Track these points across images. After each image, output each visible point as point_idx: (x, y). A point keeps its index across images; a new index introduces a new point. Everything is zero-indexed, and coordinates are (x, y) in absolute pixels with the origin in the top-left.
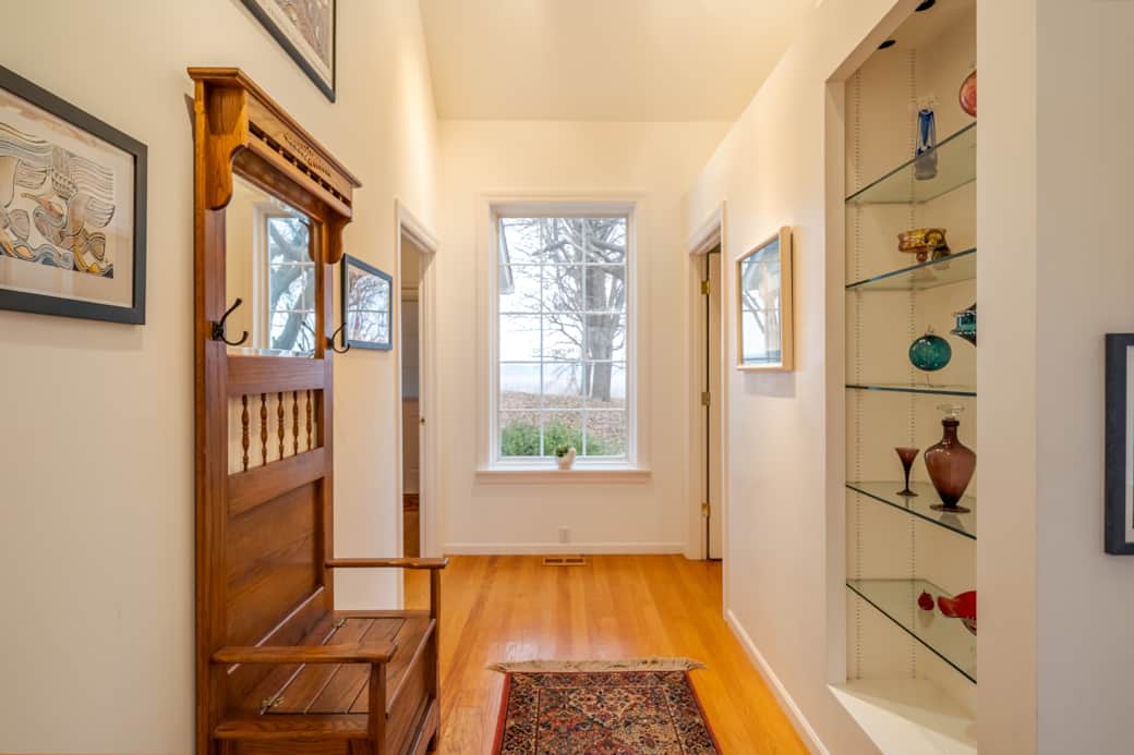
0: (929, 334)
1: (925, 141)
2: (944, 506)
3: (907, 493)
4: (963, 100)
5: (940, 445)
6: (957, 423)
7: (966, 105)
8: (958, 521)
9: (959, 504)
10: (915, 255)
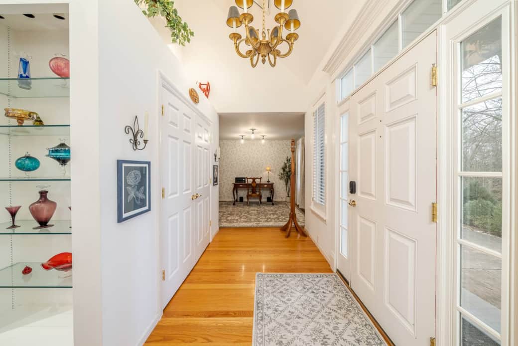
0: (27, 155)
1: (25, 73)
2: (41, 227)
3: (14, 226)
4: (51, 66)
5: (38, 202)
6: (47, 192)
7: (53, 68)
8: (48, 230)
9: (48, 224)
10: (16, 120)
